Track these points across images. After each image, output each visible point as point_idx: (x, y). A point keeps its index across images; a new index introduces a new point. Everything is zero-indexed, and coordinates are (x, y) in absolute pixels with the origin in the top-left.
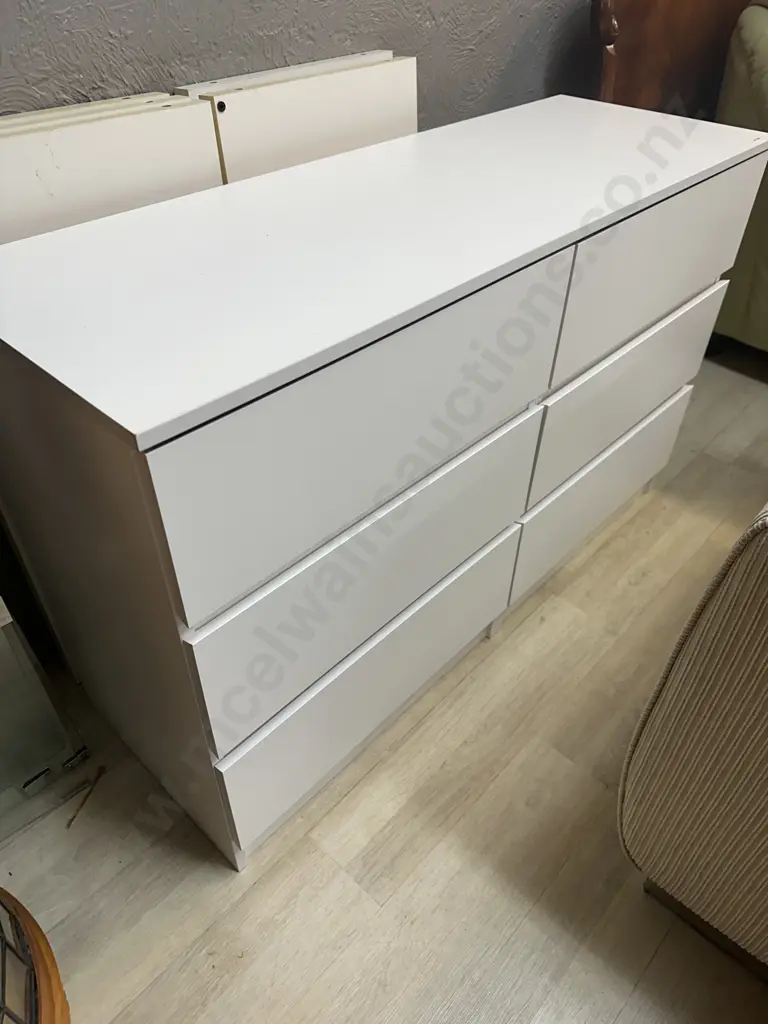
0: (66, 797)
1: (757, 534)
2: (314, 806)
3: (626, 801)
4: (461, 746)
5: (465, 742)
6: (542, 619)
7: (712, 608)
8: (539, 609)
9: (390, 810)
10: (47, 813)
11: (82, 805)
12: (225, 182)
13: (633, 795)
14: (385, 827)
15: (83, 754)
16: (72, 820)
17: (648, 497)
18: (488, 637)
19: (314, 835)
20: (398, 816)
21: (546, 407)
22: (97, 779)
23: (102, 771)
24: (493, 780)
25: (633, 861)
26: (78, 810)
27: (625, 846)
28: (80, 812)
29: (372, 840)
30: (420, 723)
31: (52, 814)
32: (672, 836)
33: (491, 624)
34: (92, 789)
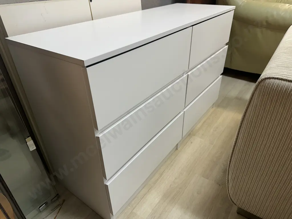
0: (53, 210)
1: (260, 83)
2: (133, 202)
3: (229, 182)
4: (175, 179)
5: (176, 178)
6: (191, 143)
7: (249, 110)
8: (190, 140)
9: (157, 200)
10: (48, 216)
11: (58, 212)
12: (93, 20)
13: (231, 178)
14: (156, 206)
15: (58, 196)
16: (56, 217)
17: (214, 108)
18: (177, 149)
19: (134, 211)
20: (159, 202)
21: (188, 75)
22: (63, 203)
23: (64, 201)
24: (186, 188)
25: (233, 202)
26: (57, 214)
27: (230, 198)
28: (58, 215)
29: (153, 210)
30: (161, 175)
31: (49, 216)
32: (245, 189)
33: (177, 144)
34: (61, 207)
